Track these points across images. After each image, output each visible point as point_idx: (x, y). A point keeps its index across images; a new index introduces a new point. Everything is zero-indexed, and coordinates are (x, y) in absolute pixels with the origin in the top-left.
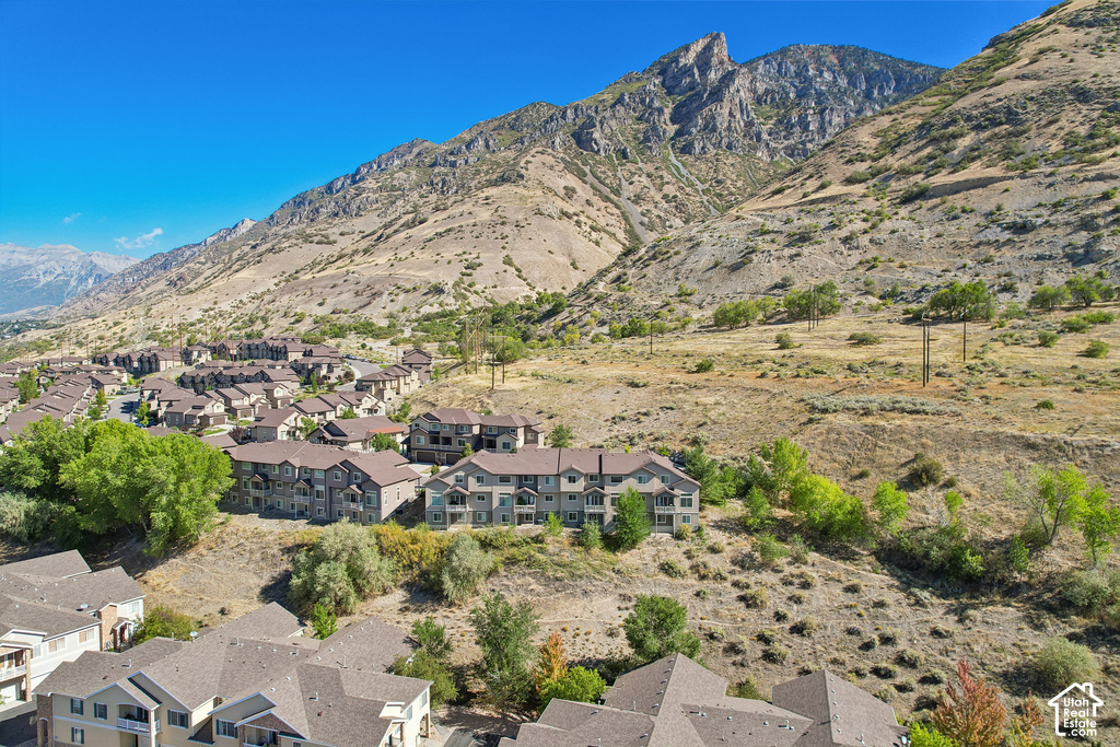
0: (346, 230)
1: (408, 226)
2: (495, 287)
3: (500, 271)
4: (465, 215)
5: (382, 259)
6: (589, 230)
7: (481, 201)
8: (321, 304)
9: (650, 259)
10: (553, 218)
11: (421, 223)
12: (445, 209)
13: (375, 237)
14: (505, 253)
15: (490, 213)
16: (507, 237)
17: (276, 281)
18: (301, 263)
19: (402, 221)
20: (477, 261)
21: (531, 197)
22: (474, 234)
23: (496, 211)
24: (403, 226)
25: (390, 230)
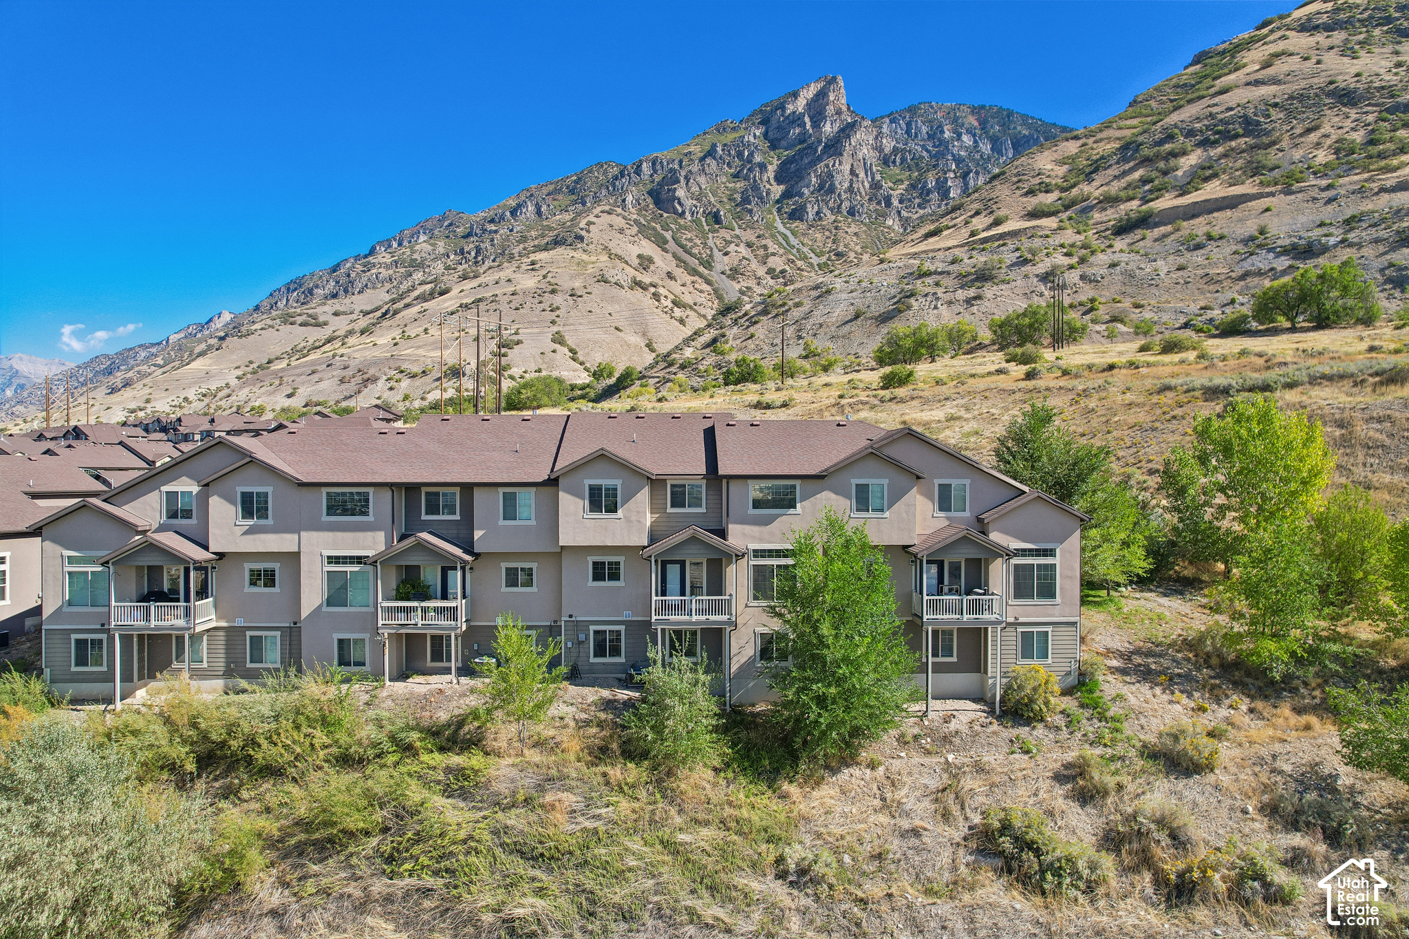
0: (342, 309)
1: (423, 298)
2: (539, 371)
3: (548, 351)
4: (502, 282)
5: (384, 338)
6: (671, 305)
7: (524, 267)
8: (289, 396)
9: (759, 314)
10: (622, 287)
11: (441, 294)
12: (475, 277)
13: (379, 314)
14: (555, 329)
15: (536, 279)
16: (558, 308)
17: (239, 372)
18: (276, 350)
19: (416, 293)
20: (516, 338)
21: (593, 263)
22: (513, 305)
23: (545, 277)
24: (417, 298)
25: (400, 305)
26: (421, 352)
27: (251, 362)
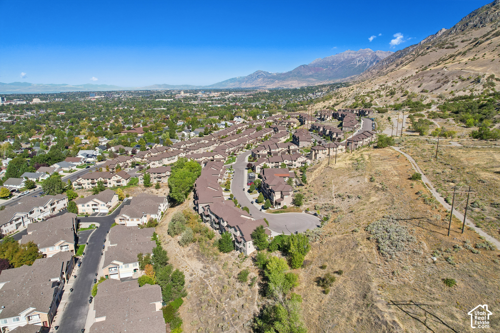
5: (465, 59)
8: (419, 87)
13: (474, 44)
17: (417, 70)
18: (433, 60)
19: (495, 32)
24: (493, 35)
25: (485, 38)
26: (473, 68)
27: (423, 66)
